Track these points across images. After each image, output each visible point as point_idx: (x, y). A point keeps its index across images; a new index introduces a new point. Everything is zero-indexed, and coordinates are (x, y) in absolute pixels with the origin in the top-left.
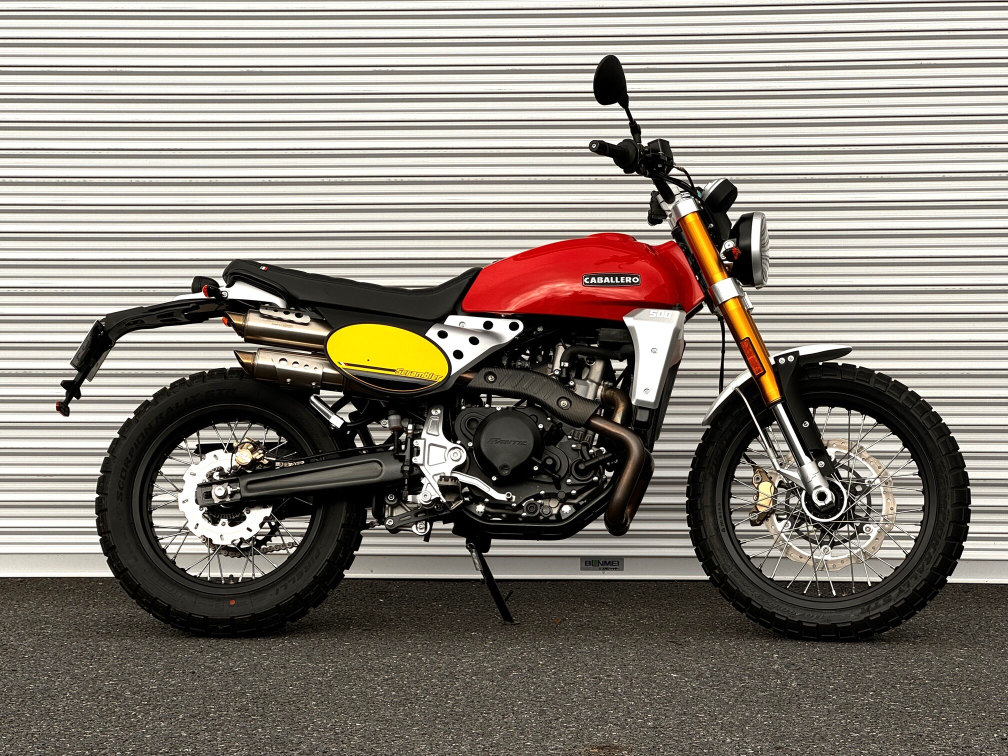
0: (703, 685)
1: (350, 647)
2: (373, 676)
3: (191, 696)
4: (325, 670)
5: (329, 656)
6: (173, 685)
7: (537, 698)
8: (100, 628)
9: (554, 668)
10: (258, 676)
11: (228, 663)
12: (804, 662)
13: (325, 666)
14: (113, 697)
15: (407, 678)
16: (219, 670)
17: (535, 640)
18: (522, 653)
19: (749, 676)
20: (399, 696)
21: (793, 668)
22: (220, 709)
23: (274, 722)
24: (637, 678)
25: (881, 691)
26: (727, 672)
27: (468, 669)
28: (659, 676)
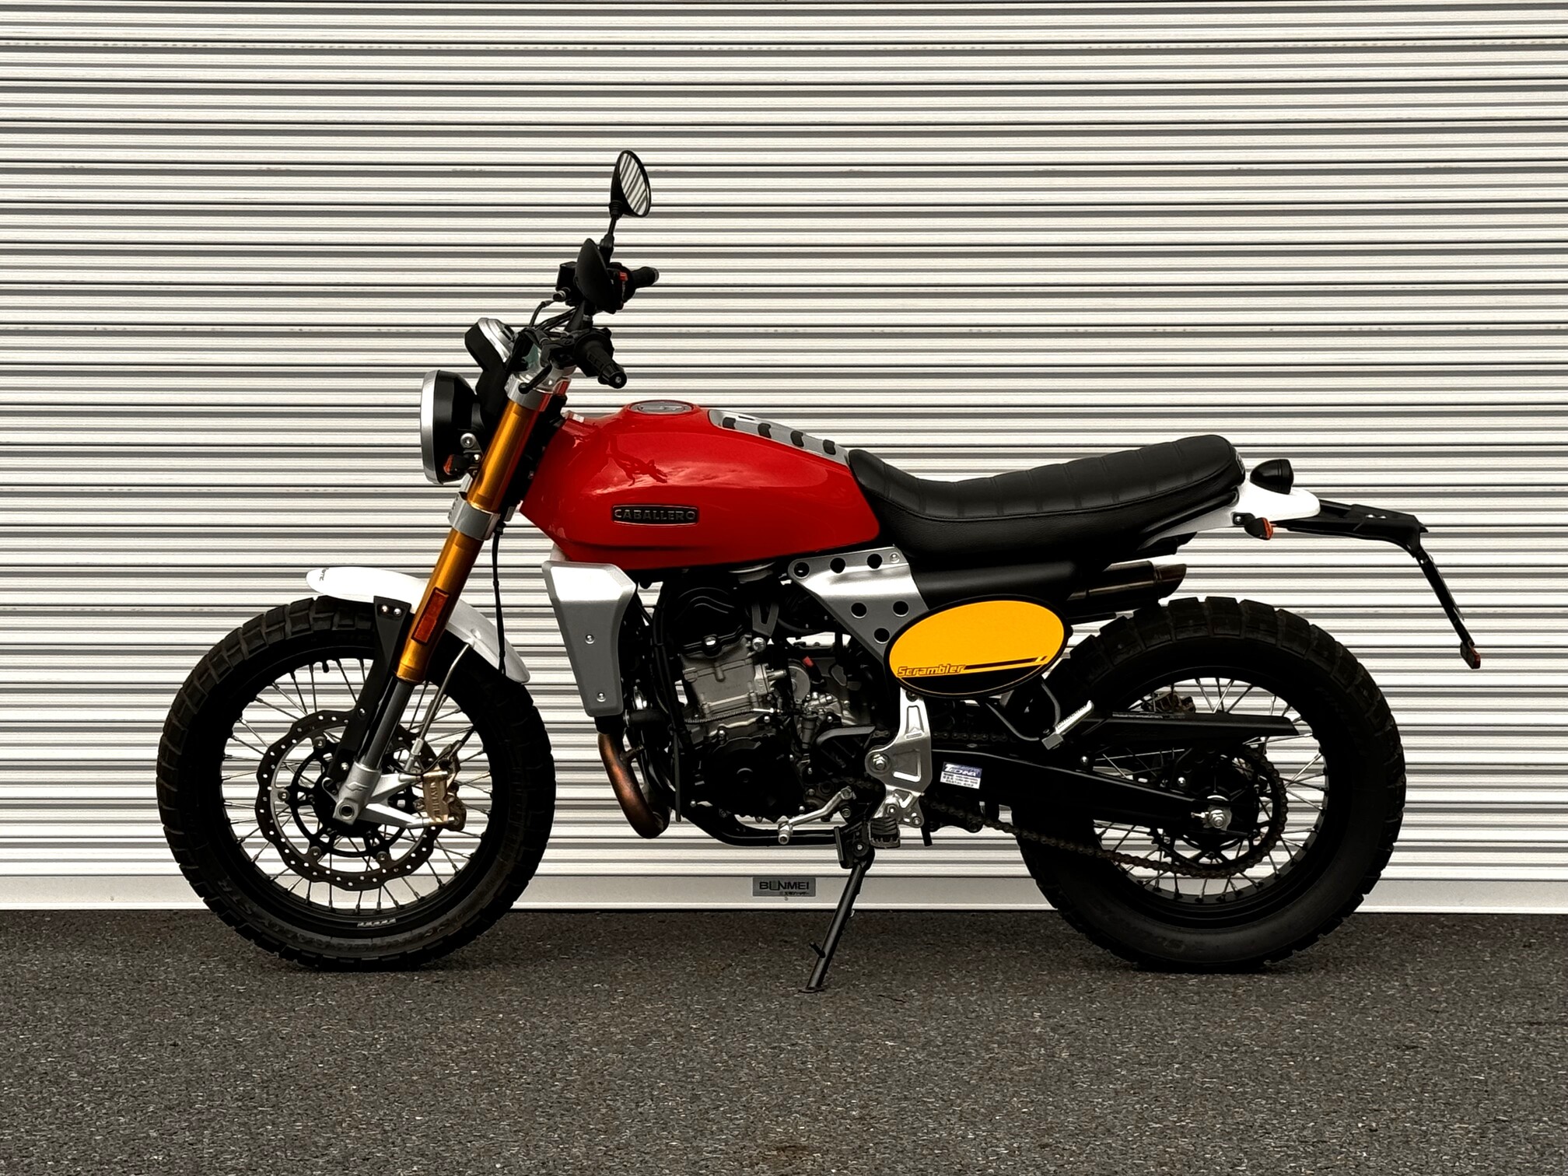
0: (933, 1057)
1: (413, 1006)
2: (444, 1047)
3: (170, 1078)
4: (374, 1039)
5: (380, 1019)
6: (143, 1063)
7: (687, 1077)
8: (41, 982)
9: (714, 1035)
10: (271, 1048)
11: (229, 1031)
12: (1078, 1022)
13: (374, 1034)
14: (50, 1081)
15: (496, 1050)
16: (214, 1040)
17: (687, 995)
18: (667, 1013)
19: (1000, 1044)
20: (482, 1076)
21: (1062, 1031)
22: (210, 1096)
23: (291, 1115)
24: (835, 1048)
25: (1191, 1062)
26: (968, 1038)
27: (586, 1036)
28: (867, 1044)
